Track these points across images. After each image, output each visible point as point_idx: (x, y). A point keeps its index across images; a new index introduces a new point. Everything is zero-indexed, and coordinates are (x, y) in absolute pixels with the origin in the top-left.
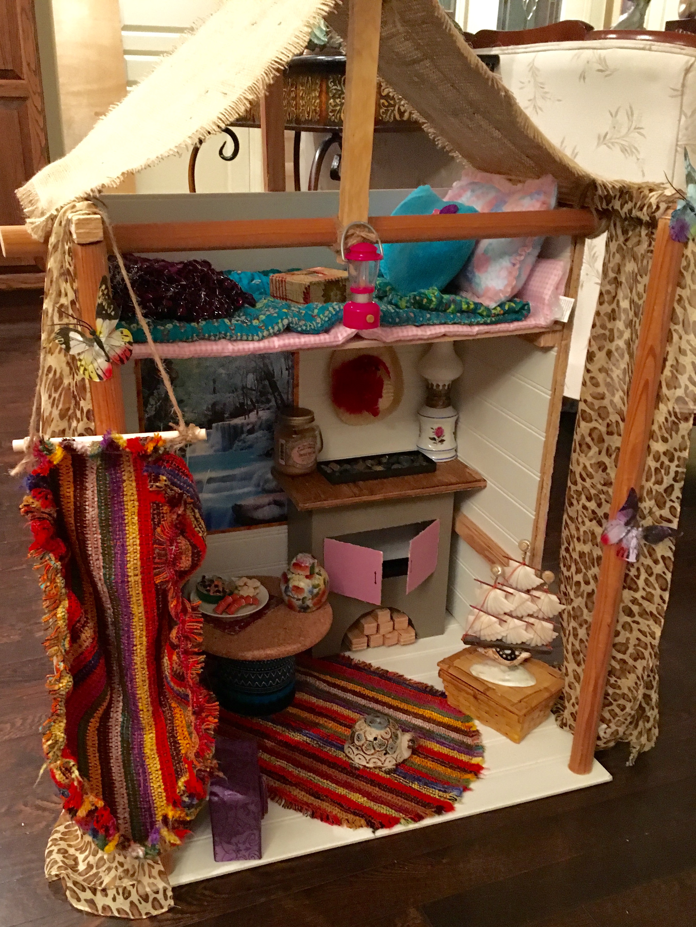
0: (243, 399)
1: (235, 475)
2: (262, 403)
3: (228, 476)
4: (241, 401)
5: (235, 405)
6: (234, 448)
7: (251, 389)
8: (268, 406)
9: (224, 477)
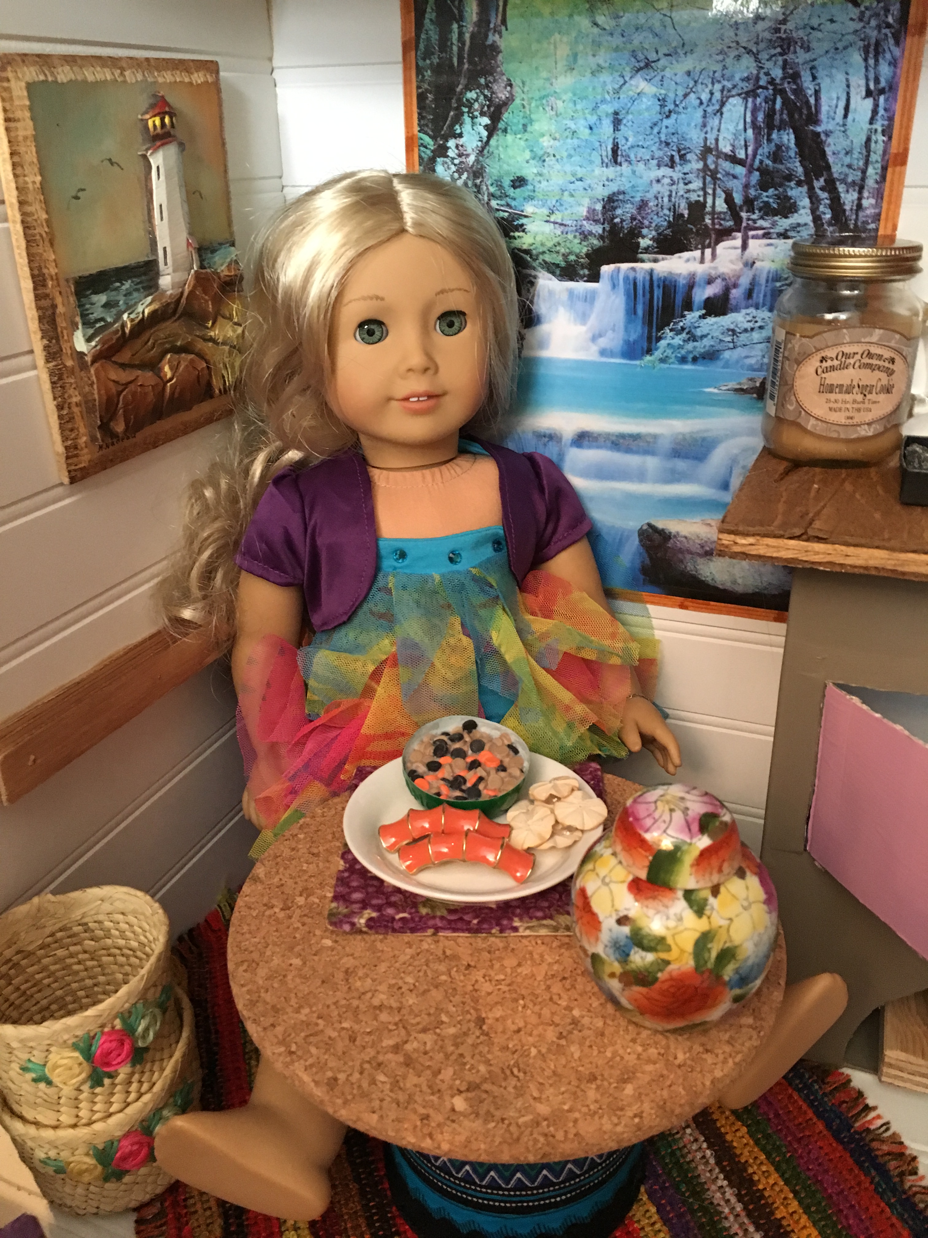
0: (704, 189)
1: (655, 437)
2: (767, 211)
3: (636, 437)
4: (694, 197)
5: (674, 208)
6: (658, 354)
7: (733, 159)
8: (784, 223)
9: (622, 436)
